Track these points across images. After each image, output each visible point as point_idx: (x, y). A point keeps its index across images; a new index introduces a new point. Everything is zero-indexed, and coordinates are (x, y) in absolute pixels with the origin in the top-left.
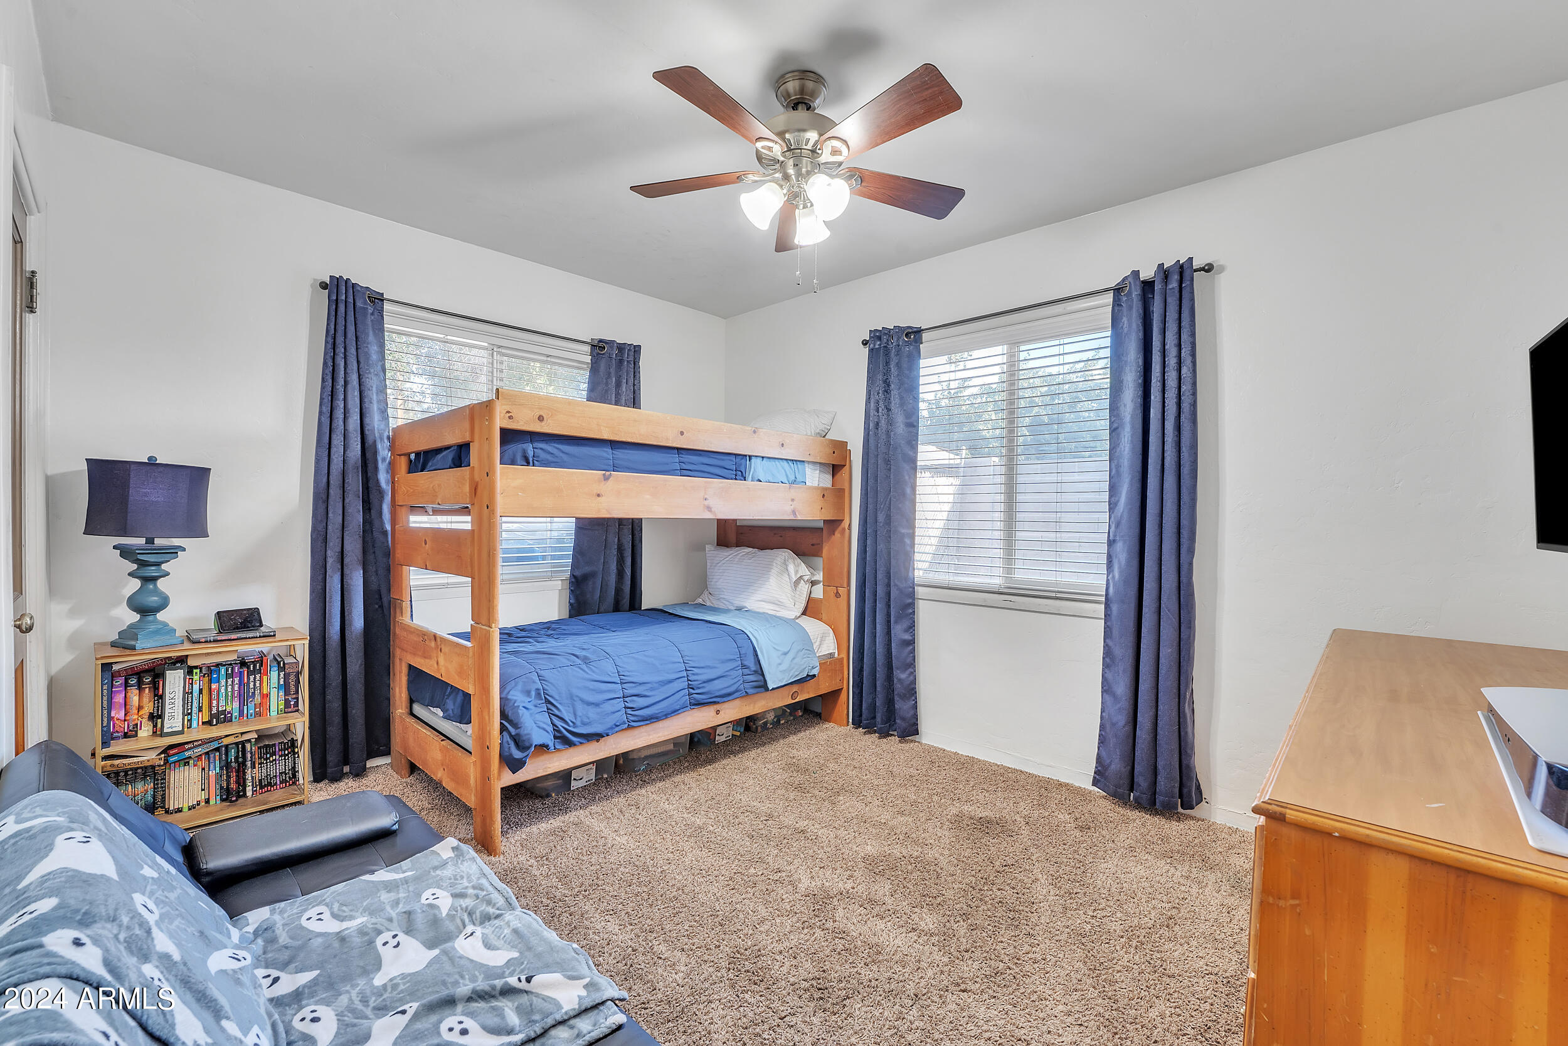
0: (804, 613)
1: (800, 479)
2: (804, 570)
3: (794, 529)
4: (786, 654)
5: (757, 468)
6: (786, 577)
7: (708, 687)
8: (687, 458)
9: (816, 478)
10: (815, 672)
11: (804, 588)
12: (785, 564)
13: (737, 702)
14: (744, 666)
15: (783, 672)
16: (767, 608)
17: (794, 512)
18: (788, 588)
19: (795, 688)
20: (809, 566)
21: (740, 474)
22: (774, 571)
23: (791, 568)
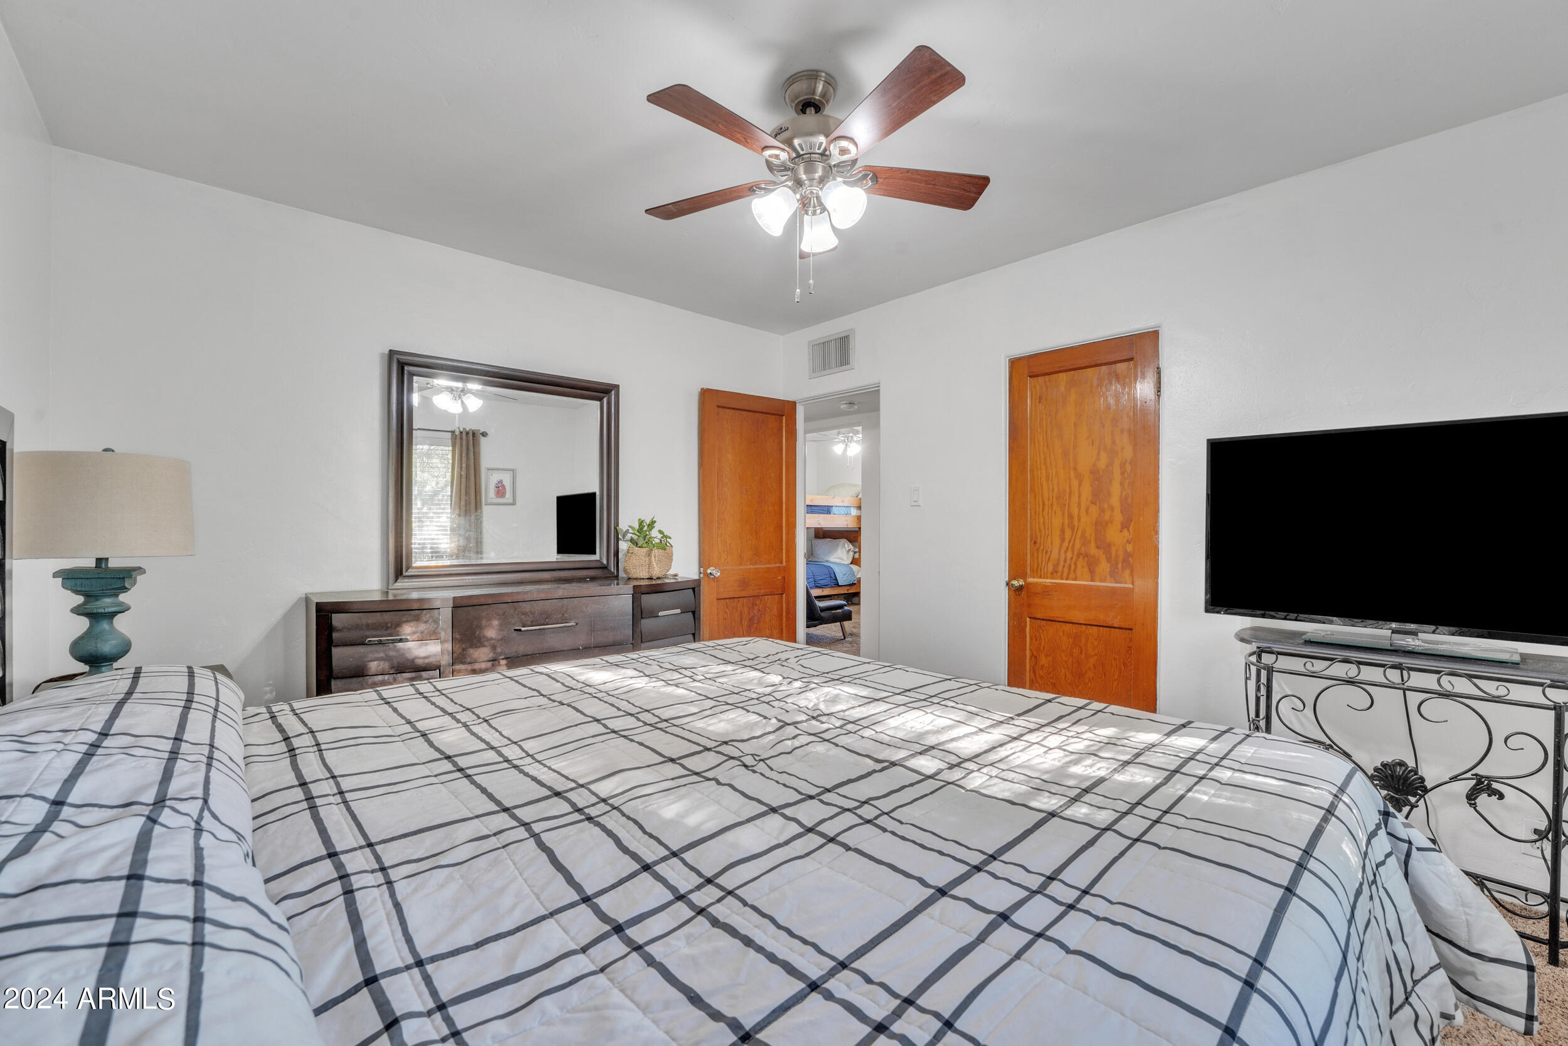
0: (851, 564)
1: (849, 512)
2: (851, 547)
3: (847, 531)
4: (845, 575)
5: (834, 510)
6: (844, 549)
7: (820, 582)
8: (812, 508)
9: (854, 512)
10: (855, 582)
11: (851, 554)
12: (844, 544)
13: (828, 589)
14: (831, 577)
15: (844, 580)
16: (837, 561)
17: (847, 525)
18: (845, 553)
19: (848, 588)
20: (853, 545)
21: (829, 512)
22: (840, 547)
23: (846, 545)
